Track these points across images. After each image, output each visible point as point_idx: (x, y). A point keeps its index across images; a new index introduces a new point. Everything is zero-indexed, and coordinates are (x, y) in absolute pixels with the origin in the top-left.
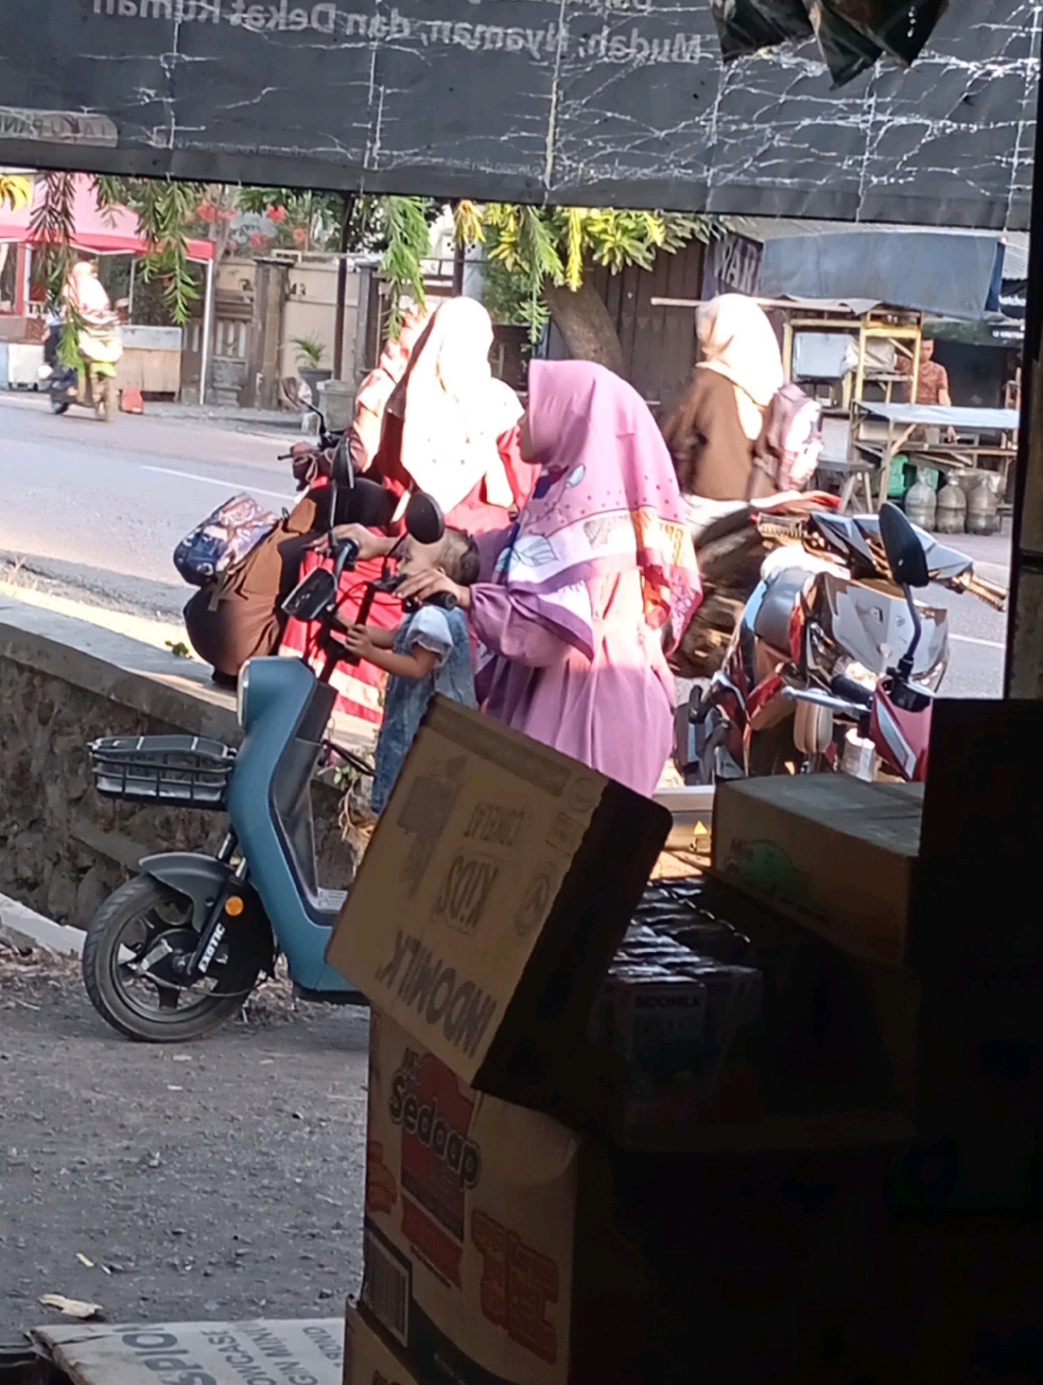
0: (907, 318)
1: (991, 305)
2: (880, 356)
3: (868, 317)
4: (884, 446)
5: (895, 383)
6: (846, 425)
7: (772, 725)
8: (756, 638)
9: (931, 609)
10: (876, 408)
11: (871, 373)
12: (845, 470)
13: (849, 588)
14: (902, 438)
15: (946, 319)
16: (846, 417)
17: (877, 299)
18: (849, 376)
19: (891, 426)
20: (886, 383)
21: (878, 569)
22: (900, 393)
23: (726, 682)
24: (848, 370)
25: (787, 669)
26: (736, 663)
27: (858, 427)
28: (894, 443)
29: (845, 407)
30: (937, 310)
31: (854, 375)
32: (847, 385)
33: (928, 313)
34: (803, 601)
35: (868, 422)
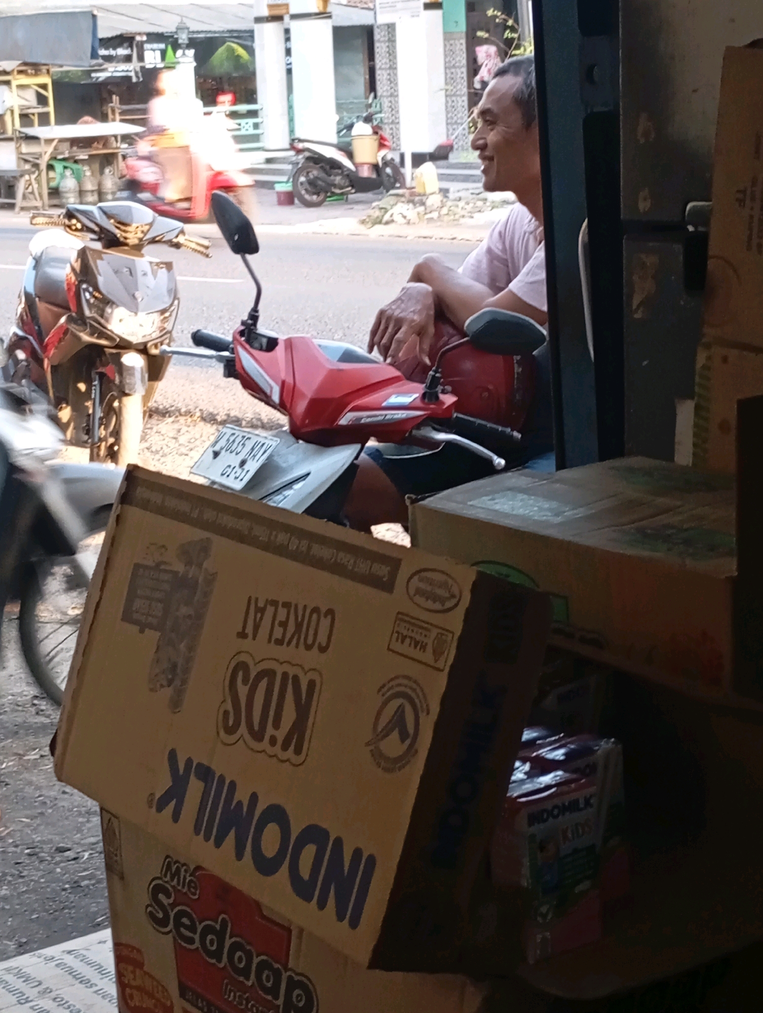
0: (40, 70)
1: (94, 55)
2: (27, 97)
3: (15, 73)
4: (39, 156)
5: (40, 114)
6: (12, 145)
7: (65, 360)
8: (37, 299)
9: (162, 263)
10: (30, 131)
11: (23, 109)
12: (18, 174)
13: (103, 256)
14: (50, 149)
15: (65, 69)
16: (10, 139)
17: (19, 60)
18: (9, 113)
19: (42, 142)
20: (33, 114)
21: (122, 239)
22: (44, 119)
23: (21, 333)
24: (7, 109)
25: (70, 319)
26: (25, 317)
27: (20, 145)
28: (46, 153)
29: (9, 133)
30: (59, 62)
31: (12, 112)
32: (8, 118)
33: (54, 65)
34: (73, 269)
35: (28, 141)
